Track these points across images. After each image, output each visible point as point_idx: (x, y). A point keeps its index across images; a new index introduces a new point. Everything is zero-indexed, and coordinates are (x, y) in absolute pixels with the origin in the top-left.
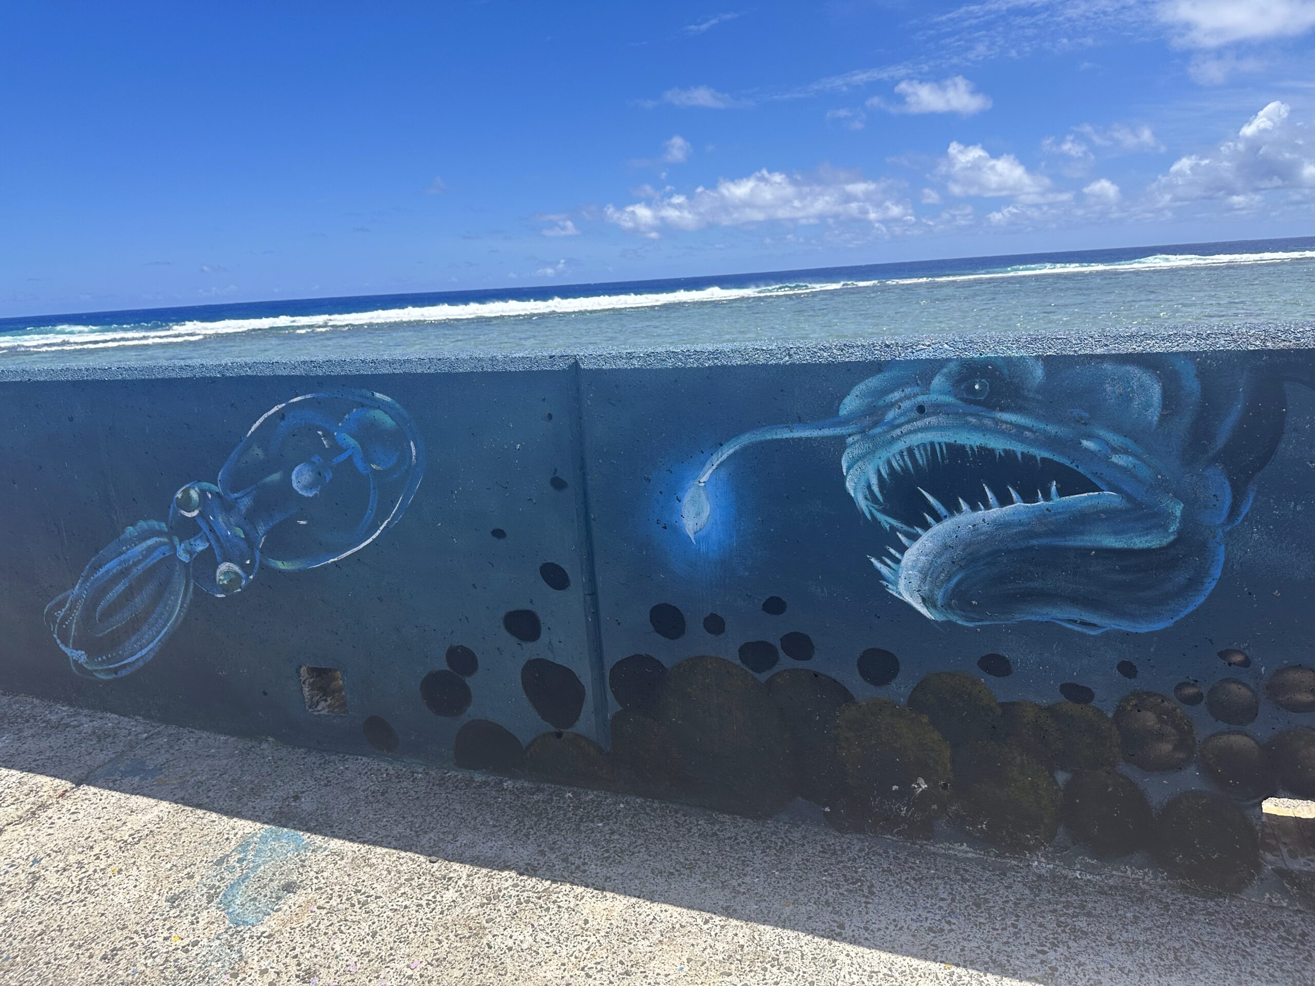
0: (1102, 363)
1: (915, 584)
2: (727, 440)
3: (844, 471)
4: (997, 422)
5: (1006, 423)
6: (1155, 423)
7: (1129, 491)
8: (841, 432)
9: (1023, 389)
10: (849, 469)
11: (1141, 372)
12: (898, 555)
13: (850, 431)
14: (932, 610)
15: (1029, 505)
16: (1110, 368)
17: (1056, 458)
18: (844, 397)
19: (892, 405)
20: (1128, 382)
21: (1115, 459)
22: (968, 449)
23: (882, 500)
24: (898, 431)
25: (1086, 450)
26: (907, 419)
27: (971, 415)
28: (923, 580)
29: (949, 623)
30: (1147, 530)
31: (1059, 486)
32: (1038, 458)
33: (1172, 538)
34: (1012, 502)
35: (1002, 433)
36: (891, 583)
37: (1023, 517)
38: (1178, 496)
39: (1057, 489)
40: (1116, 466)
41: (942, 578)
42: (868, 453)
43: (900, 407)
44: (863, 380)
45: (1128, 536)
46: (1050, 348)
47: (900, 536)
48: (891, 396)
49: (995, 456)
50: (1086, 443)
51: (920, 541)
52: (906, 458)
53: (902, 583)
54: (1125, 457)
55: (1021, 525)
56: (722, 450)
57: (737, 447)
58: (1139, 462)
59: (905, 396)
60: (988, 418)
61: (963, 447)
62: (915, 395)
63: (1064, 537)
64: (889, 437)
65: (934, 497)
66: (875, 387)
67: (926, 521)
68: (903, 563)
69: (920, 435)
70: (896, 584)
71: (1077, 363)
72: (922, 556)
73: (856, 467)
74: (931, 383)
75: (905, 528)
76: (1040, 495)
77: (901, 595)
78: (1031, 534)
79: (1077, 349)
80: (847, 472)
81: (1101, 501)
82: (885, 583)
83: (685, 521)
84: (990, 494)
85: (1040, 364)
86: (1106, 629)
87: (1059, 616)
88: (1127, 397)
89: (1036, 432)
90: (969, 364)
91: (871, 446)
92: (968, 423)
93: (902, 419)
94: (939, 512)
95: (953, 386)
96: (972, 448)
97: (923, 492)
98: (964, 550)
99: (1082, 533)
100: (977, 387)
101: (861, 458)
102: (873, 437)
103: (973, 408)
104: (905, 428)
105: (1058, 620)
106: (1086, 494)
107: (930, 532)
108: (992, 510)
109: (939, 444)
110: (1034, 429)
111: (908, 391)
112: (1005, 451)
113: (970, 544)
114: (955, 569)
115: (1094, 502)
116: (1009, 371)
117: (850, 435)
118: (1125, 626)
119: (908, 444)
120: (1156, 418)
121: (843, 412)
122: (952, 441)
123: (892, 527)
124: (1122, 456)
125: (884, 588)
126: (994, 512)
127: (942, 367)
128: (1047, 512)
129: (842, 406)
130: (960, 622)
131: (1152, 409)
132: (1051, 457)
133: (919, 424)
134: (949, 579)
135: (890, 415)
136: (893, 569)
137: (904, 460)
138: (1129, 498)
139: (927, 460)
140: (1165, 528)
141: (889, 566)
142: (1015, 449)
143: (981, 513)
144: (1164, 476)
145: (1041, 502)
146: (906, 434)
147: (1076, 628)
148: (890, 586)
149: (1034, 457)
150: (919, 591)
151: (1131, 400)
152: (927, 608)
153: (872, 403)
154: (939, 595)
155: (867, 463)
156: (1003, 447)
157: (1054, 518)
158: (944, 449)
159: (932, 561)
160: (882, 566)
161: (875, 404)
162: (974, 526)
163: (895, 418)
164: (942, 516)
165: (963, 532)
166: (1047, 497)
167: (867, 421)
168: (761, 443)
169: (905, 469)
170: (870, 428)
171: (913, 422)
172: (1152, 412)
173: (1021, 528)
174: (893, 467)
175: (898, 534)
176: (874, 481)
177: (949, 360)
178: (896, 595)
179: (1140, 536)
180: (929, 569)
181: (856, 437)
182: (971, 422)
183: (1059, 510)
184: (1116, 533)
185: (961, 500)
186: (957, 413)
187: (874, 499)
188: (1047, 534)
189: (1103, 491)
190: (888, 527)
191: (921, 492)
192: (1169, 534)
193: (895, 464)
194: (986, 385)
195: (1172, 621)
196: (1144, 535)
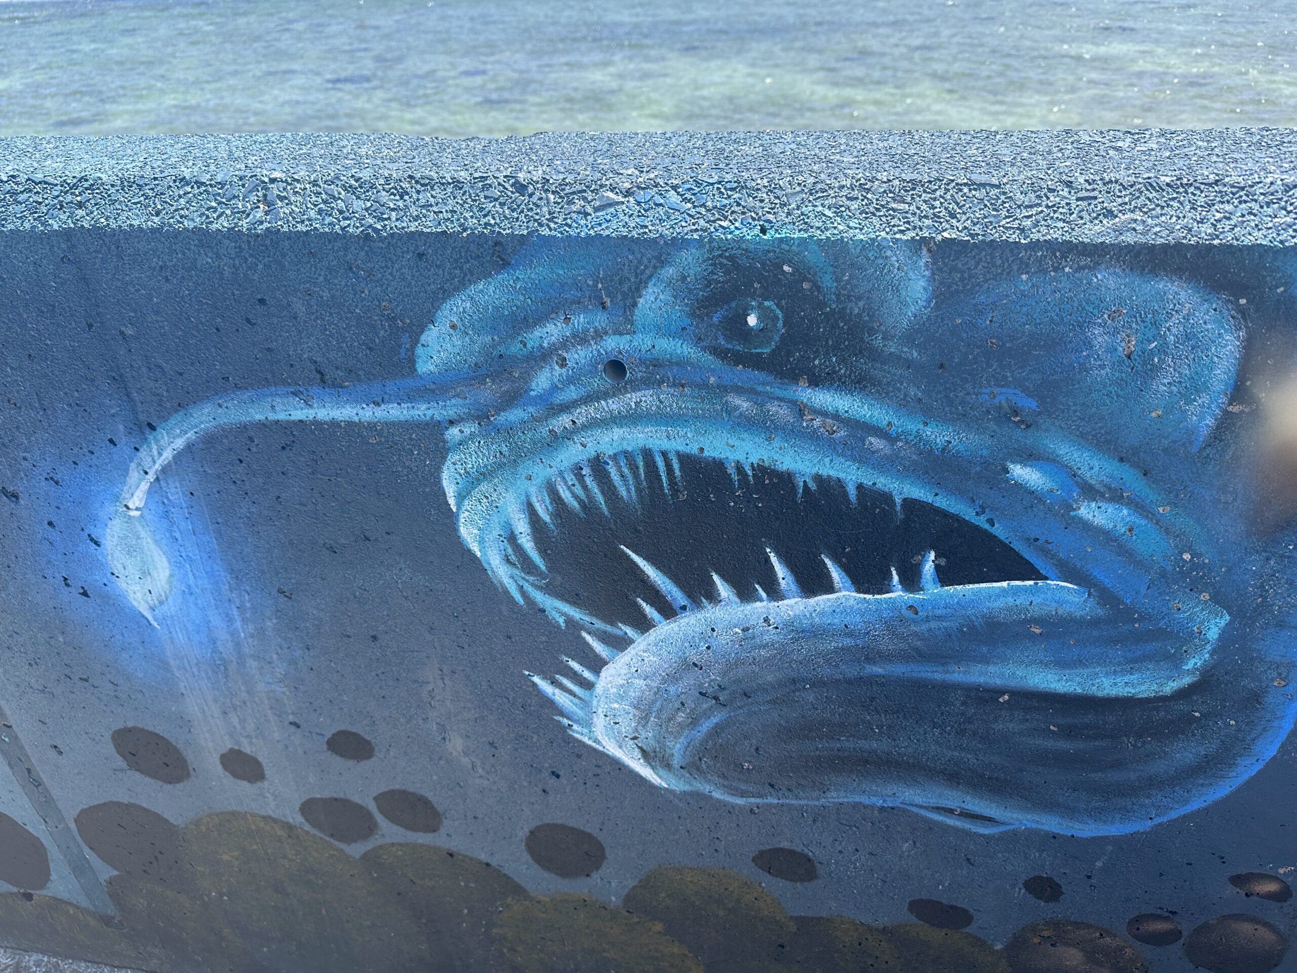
0: (1093, 268)
1: (627, 725)
2: (165, 419)
3: (452, 502)
4: (800, 410)
5: (824, 414)
6: (1204, 432)
7: (1107, 582)
8: (429, 413)
9: (872, 332)
10: (461, 497)
11: (1196, 299)
12: (587, 674)
13: (451, 413)
14: (662, 772)
15: (868, 597)
16: (1111, 282)
17: (942, 502)
18: (422, 329)
19: (543, 356)
20: (1156, 324)
21: (1089, 512)
22: (731, 470)
23: (543, 568)
24: (565, 420)
25: (1020, 488)
26: (583, 392)
27: (739, 390)
28: (644, 720)
29: (697, 795)
30: (1133, 663)
31: (943, 562)
32: (898, 500)
33: (1187, 681)
34: (829, 588)
35: (813, 436)
36: (577, 722)
37: (855, 621)
38: (1219, 600)
39: (937, 568)
40: (1086, 526)
41: (680, 720)
42: (501, 466)
43: (563, 363)
44: (462, 285)
45: (1087, 671)
46: (953, 215)
47: (589, 638)
48: (538, 332)
49: (794, 488)
50: (1020, 472)
51: (631, 651)
52: (589, 481)
53: (600, 723)
54: (1111, 508)
55: (850, 635)
56: (157, 441)
57: (191, 435)
58: (1144, 522)
59: (574, 336)
60: (780, 399)
61: (719, 465)
62: (599, 335)
63: (943, 665)
64: (544, 431)
65: (658, 568)
66: (496, 308)
67: (644, 616)
68: (599, 688)
69: (617, 433)
70: (588, 724)
71: (1024, 267)
72: (639, 677)
73: (476, 493)
74: (635, 305)
75: (599, 624)
76: (896, 578)
77: (599, 743)
78: (871, 655)
79: (1028, 223)
80: (459, 505)
81: (1037, 600)
82: (566, 722)
83: (122, 584)
84: (780, 570)
85: (922, 263)
86: (1011, 827)
87: (919, 800)
88: (1145, 364)
89: (898, 439)
90: (731, 258)
91: (505, 449)
92: (729, 410)
93: (572, 393)
94: (669, 598)
95: (692, 315)
96: (739, 468)
97: (634, 556)
98: (724, 674)
99: (984, 660)
100: (752, 320)
101: (484, 475)
102: (509, 431)
103: (742, 374)
104: (582, 414)
105: (916, 806)
106: (1005, 584)
107: (653, 635)
108: (786, 602)
109: (664, 454)
110: (893, 431)
111: (580, 320)
112: (818, 478)
113: (736, 664)
114: (705, 706)
115: (1022, 600)
116: (838, 280)
117: (452, 423)
118: (1051, 823)
119: (591, 452)
120: (1210, 421)
121: (425, 367)
122: (693, 449)
123: (569, 621)
124: (1104, 505)
125: (564, 730)
126: (792, 607)
127: (662, 261)
128: (910, 614)
129: (419, 350)
130: (717, 795)
131: (1205, 399)
132: (930, 499)
133: (613, 405)
134: (694, 722)
135: (542, 381)
136: (580, 699)
137: (585, 487)
138: (1105, 596)
139: (639, 490)
140: (1175, 661)
141: (571, 692)
142: (842, 475)
143: (762, 607)
144: (1199, 555)
145: (897, 594)
146: (585, 427)
147: (951, 821)
148: (575, 727)
149: (887, 498)
150: (635, 738)
151: (1153, 371)
152: (653, 768)
153: (494, 347)
154: (677, 748)
155: (500, 488)
156: (815, 471)
157: (925, 627)
158: (676, 466)
159: (658, 688)
160: (557, 691)
161: (502, 349)
162: (745, 630)
163: (554, 388)
164: (676, 606)
165: (722, 640)
166: (911, 581)
167: (488, 392)
168: (243, 428)
169: (588, 506)
170: (499, 409)
171: (598, 399)
172: (1202, 406)
173: (848, 642)
174: (560, 498)
175: (584, 634)
176: (522, 527)
177: (678, 243)
178: (590, 743)
179: (1115, 672)
180: (654, 702)
181: (469, 428)
182: (737, 408)
183: (938, 612)
184: (1062, 664)
185: (716, 578)
186: (705, 385)
187: (527, 565)
188: (903, 657)
189: (1046, 578)
190: (561, 621)
191: (628, 557)
192: (1182, 674)
193: (565, 495)
194: (778, 318)
195: (1149, 823)
196: (1124, 672)
